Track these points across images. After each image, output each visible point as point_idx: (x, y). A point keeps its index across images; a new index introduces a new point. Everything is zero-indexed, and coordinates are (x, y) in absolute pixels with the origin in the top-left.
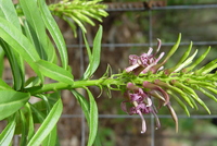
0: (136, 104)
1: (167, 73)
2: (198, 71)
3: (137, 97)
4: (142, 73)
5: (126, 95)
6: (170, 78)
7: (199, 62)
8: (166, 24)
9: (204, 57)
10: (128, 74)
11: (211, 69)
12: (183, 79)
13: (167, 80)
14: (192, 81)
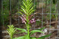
0: (33, 22)
1: (26, 15)
2: (26, 8)
3: (32, 22)
4: (26, 20)
5: (31, 24)
6: (27, 14)
7: (24, 8)
8: (14, 8)
9: (23, 7)
10: (26, 23)
11: (26, 5)
12: (28, 11)
13: (28, 15)
14: (28, 10)
